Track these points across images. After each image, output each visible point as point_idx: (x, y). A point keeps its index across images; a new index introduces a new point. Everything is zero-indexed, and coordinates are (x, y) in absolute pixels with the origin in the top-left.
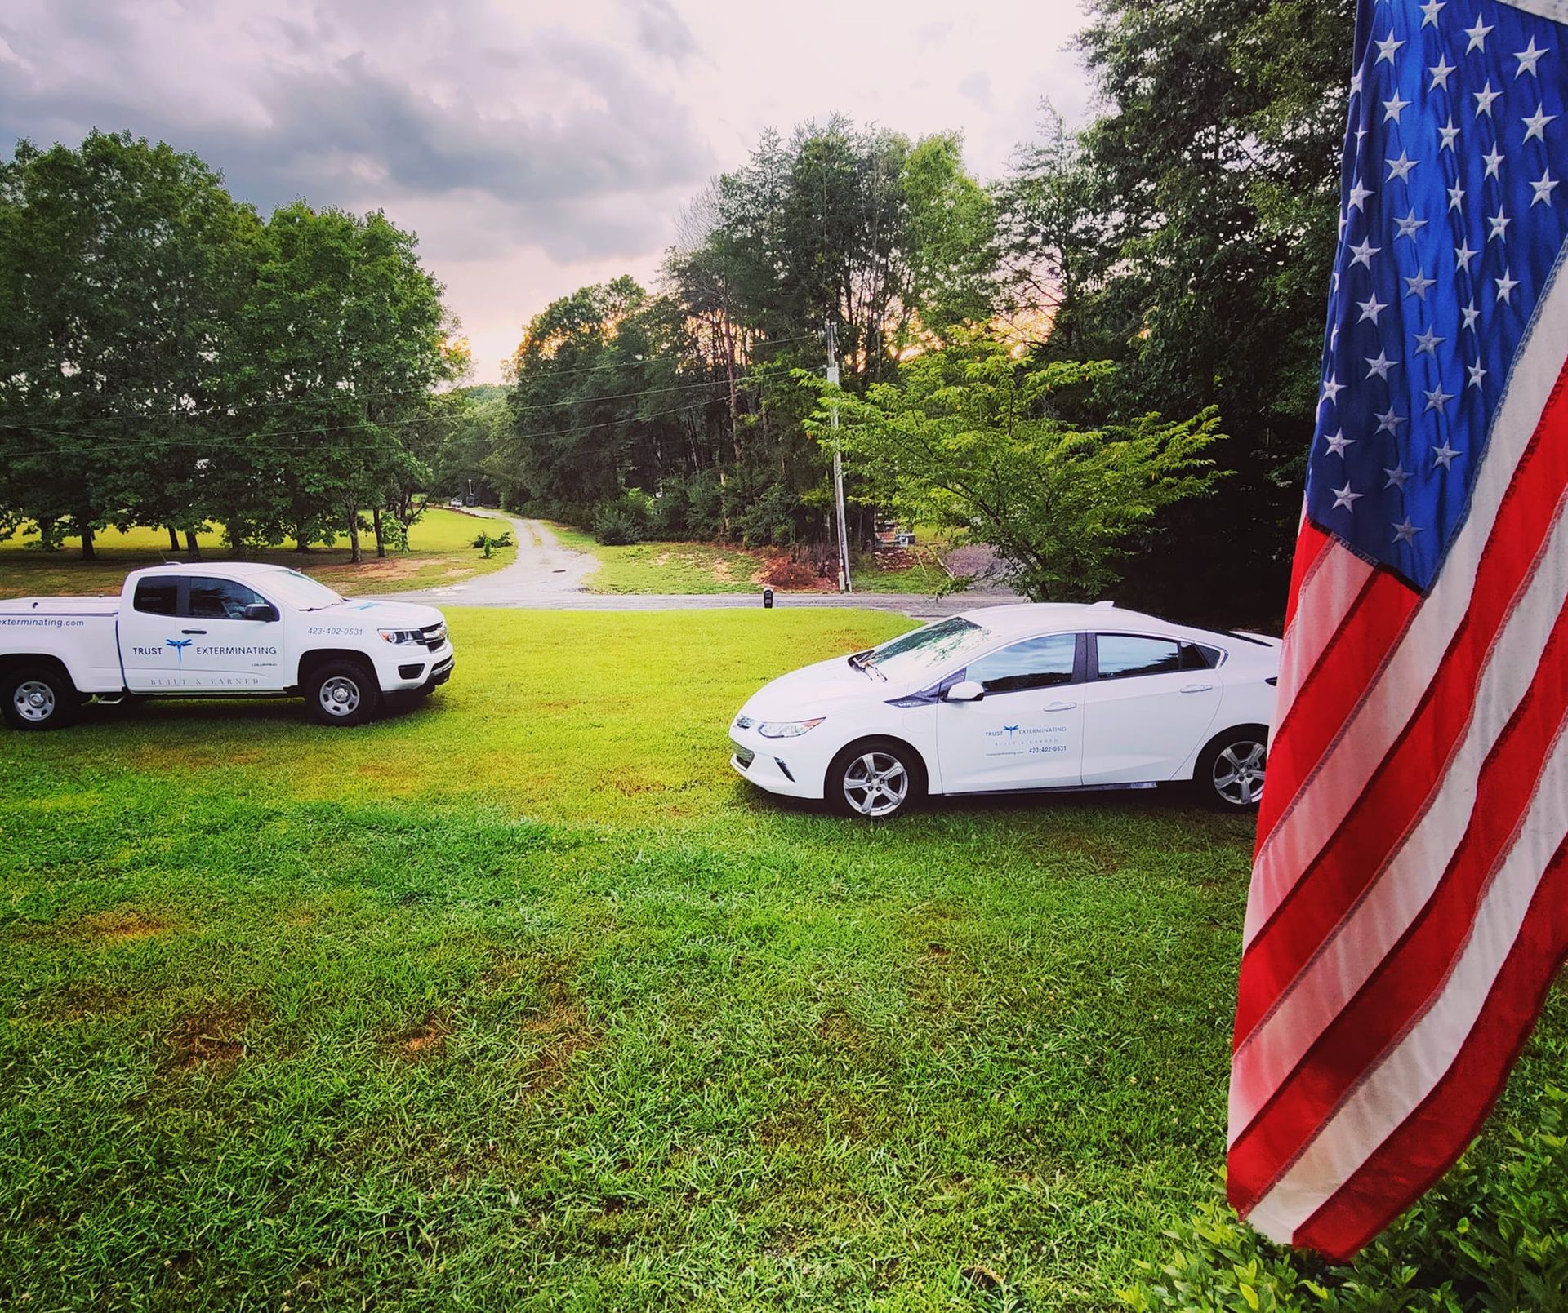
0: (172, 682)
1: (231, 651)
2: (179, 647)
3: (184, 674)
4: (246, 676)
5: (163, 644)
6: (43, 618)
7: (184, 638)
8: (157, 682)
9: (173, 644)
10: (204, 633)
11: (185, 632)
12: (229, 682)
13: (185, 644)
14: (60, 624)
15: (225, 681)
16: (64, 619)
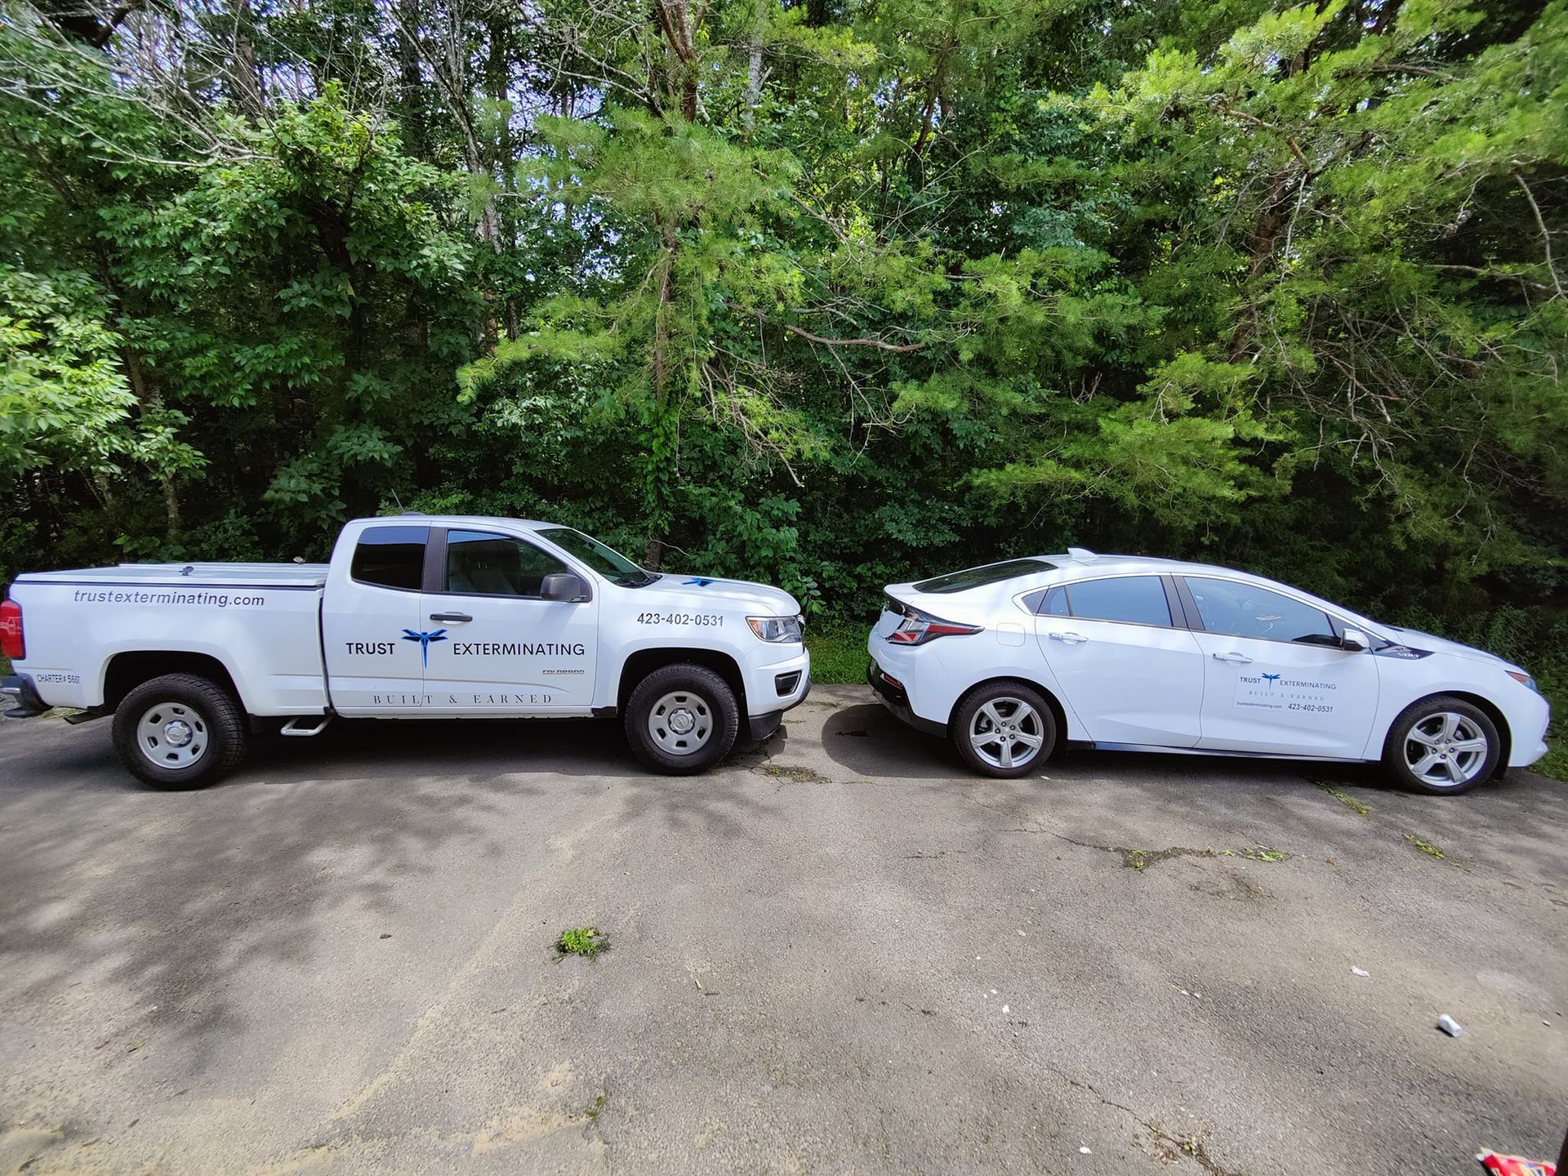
0: (409, 700)
1: (510, 649)
2: (425, 643)
3: (431, 688)
4: (534, 690)
5: (397, 637)
6: (196, 591)
7: (432, 628)
8: (384, 700)
9: (413, 637)
10: (468, 619)
11: (435, 617)
12: (504, 699)
13: (436, 637)
14: (223, 601)
15: (498, 700)
16: (232, 594)
